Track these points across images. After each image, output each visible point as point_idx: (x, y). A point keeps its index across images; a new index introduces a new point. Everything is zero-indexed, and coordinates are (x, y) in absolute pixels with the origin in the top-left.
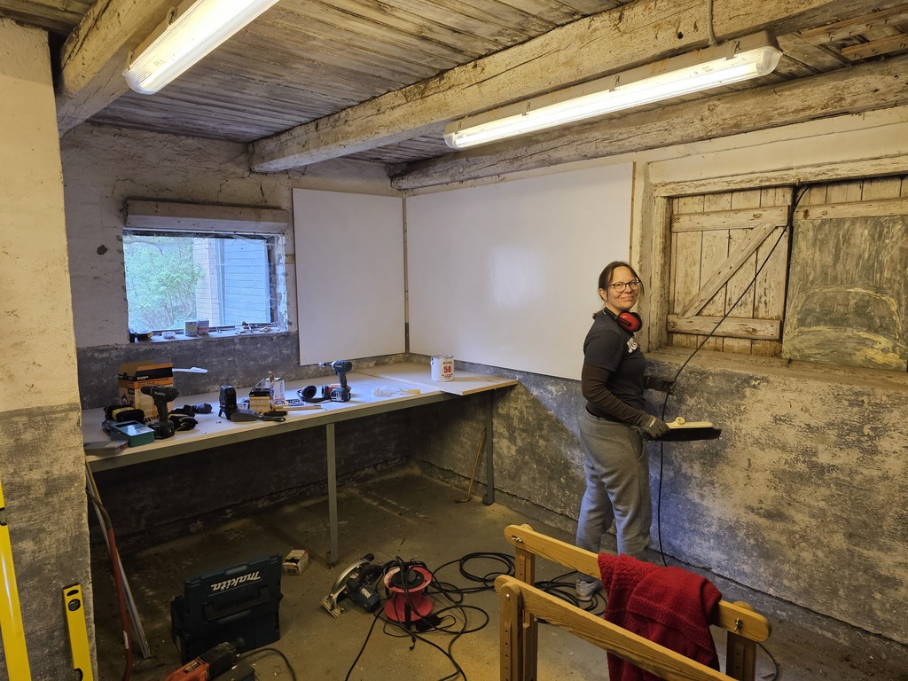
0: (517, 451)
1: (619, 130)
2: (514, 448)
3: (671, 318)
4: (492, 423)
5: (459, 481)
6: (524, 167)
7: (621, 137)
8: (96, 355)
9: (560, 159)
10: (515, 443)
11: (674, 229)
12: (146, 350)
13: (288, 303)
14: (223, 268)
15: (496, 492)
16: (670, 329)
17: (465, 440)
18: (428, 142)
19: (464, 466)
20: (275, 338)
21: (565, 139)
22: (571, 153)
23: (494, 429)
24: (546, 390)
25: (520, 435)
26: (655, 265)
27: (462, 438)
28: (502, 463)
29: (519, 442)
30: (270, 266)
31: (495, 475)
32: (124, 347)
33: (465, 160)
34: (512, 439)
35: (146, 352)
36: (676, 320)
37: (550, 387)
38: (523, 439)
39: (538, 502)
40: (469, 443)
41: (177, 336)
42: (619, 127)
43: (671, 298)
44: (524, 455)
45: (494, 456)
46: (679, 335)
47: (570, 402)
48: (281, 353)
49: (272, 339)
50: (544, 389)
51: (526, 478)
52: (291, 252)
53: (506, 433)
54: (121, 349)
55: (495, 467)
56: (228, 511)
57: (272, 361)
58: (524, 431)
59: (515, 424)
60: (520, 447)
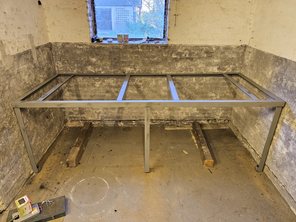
2: (285, 151)
4: (277, 127)
5: (248, 147)
8: (78, 46)
12: (98, 47)
15: (266, 167)
23: (277, 131)
27: (256, 126)
31: (268, 157)
32: (89, 44)
34: (287, 144)
38: (294, 149)
39: (290, 193)
49: (158, 48)
55: (270, 153)
57: (157, 59)
60: (290, 152)
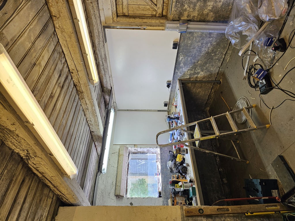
0: (202, 71)
1: (95, 33)
2: (202, 73)
3: (157, 15)
4: (193, 80)
5: (212, 93)
6: (107, 67)
7: (97, 32)
9: (104, 54)
10: (199, 72)
11: (128, 15)
12: (164, 193)
13: (150, 147)
14: (139, 174)
15: (216, 79)
16: (161, 16)
17: (198, 91)
18: (99, 99)
19: (207, 91)
20: (161, 152)
21: (98, 53)
22: (103, 50)
23: (194, 80)
24: (181, 61)
25: (197, 70)
26: (139, 21)
27: (197, 92)
28: (206, 77)
29: (199, 71)
30: (138, 153)
31: (210, 80)
32: (163, 199)
33: (105, 88)
34: (198, 73)
35: (165, 192)
36: (158, 14)
37: (180, 59)
38: (198, 69)
39: (220, 64)
40: (199, 89)
41: (160, 183)
42: (94, 33)
43: (151, 16)
44: (204, 69)
45: (204, 80)
46: (163, 13)
47: (185, 52)
48: (166, 151)
50: (181, 62)
51: (212, 68)
52: (134, 145)
53: (196, 76)
54: (164, 200)
55: (207, 80)
56: (220, 170)
58: (195, 69)
59: (193, 72)
60: (201, 70)
